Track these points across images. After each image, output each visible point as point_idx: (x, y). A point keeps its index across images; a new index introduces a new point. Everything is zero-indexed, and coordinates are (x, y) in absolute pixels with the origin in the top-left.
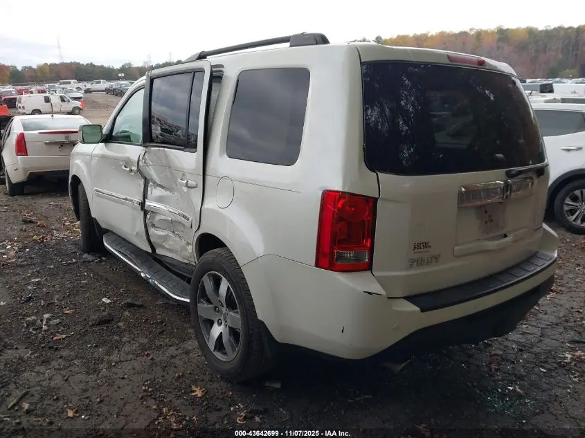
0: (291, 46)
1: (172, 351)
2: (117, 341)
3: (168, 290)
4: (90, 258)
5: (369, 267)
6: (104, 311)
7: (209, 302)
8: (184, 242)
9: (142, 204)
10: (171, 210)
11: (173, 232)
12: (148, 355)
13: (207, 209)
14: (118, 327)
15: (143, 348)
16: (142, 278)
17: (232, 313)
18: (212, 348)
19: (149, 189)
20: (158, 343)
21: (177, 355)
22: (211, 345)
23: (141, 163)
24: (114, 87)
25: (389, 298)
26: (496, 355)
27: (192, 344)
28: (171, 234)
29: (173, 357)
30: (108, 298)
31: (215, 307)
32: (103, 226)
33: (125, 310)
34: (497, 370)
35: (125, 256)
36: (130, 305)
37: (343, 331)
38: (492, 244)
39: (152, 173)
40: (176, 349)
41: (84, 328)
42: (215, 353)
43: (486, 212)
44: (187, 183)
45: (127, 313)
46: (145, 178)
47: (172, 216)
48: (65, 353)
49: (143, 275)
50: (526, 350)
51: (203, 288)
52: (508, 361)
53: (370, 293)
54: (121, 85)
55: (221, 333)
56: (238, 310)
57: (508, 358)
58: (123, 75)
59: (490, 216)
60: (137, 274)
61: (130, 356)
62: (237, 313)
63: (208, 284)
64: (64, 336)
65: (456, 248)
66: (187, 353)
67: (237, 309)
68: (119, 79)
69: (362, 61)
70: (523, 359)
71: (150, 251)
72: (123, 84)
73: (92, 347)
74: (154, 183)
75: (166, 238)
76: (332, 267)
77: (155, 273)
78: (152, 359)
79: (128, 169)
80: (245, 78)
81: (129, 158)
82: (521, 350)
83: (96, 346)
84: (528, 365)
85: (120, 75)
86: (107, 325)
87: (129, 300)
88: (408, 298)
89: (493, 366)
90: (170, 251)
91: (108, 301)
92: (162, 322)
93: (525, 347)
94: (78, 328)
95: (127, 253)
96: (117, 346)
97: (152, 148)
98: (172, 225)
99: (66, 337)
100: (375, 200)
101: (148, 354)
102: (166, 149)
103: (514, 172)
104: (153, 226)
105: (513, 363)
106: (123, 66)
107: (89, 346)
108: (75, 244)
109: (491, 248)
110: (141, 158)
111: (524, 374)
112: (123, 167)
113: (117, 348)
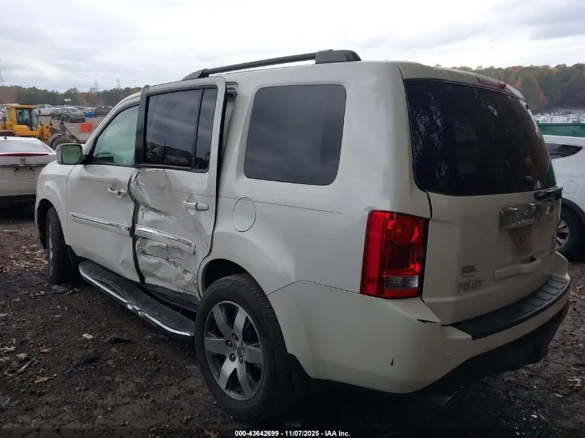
0: (316, 63)
1: (174, 390)
2: (109, 382)
3: (163, 323)
4: (61, 289)
5: (418, 293)
6: (87, 348)
7: (220, 335)
8: (180, 270)
9: (132, 230)
10: (167, 236)
11: (167, 259)
12: (147, 397)
13: (221, 233)
14: (108, 366)
15: (141, 389)
16: (129, 310)
17: (251, 347)
18: (223, 386)
19: (140, 213)
20: (156, 383)
21: (180, 395)
22: (222, 384)
23: (132, 185)
24: (60, 112)
25: (443, 325)
26: (509, 382)
27: (196, 382)
28: (165, 262)
29: (176, 398)
30: (90, 334)
31: (227, 342)
32: (79, 253)
33: (112, 346)
34: (514, 397)
35: (108, 286)
36: (117, 341)
37: (392, 364)
38: (526, 267)
39: (146, 196)
40: (179, 389)
41: (67, 369)
42: (226, 392)
43: (517, 234)
44: (196, 205)
45: (114, 350)
46: (136, 202)
47: (168, 243)
48: (50, 398)
49: (130, 307)
50: (537, 376)
51: (213, 320)
52: (522, 387)
53: (424, 321)
54: (68, 110)
55: (235, 370)
56: (260, 343)
57: (521, 384)
58: (69, 100)
59: (520, 238)
60: (123, 306)
61: (127, 400)
62: (259, 346)
63: (219, 315)
64: (46, 379)
65: (496, 272)
66: (191, 392)
67: (258, 341)
68: (64, 103)
69: (404, 78)
70: (537, 385)
71: (139, 281)
72: (70, 109)
73: (80, 390)
74: (146, 206)
75: (157, 266)
76: (380, 293)
77: (144, 305)
78: (153, 401)
79: (116, 192)
80: (264, 95)
81: (118, 180)
82: (531, 376)
83: (85, 389)
84: (542, 391)
85: (66, 100)
86: (94, 364)
87: (114, 335)
88: (456, 325)
89: (511, 394)
90: (163, 279)
91: (90, 337)
92: (156, 359)
93: (534, 372)
94: (62, 368)
95: (110, 282)
96: (110, 388)
97: (148, 170)
98: (168, 252)
99: (49, 380)
100: (426, 221)
101: (147, 395)
102: (166, 170)
103: (542, 195)
104: (144, 253)
105: (527, 389)
106: (68, 91)
107: (77, 389)
108: (41, 275)
109: (526, 271)
110: (133, 180)
111: (542, 400)
112: (109, 190)
113: (110, 390)
